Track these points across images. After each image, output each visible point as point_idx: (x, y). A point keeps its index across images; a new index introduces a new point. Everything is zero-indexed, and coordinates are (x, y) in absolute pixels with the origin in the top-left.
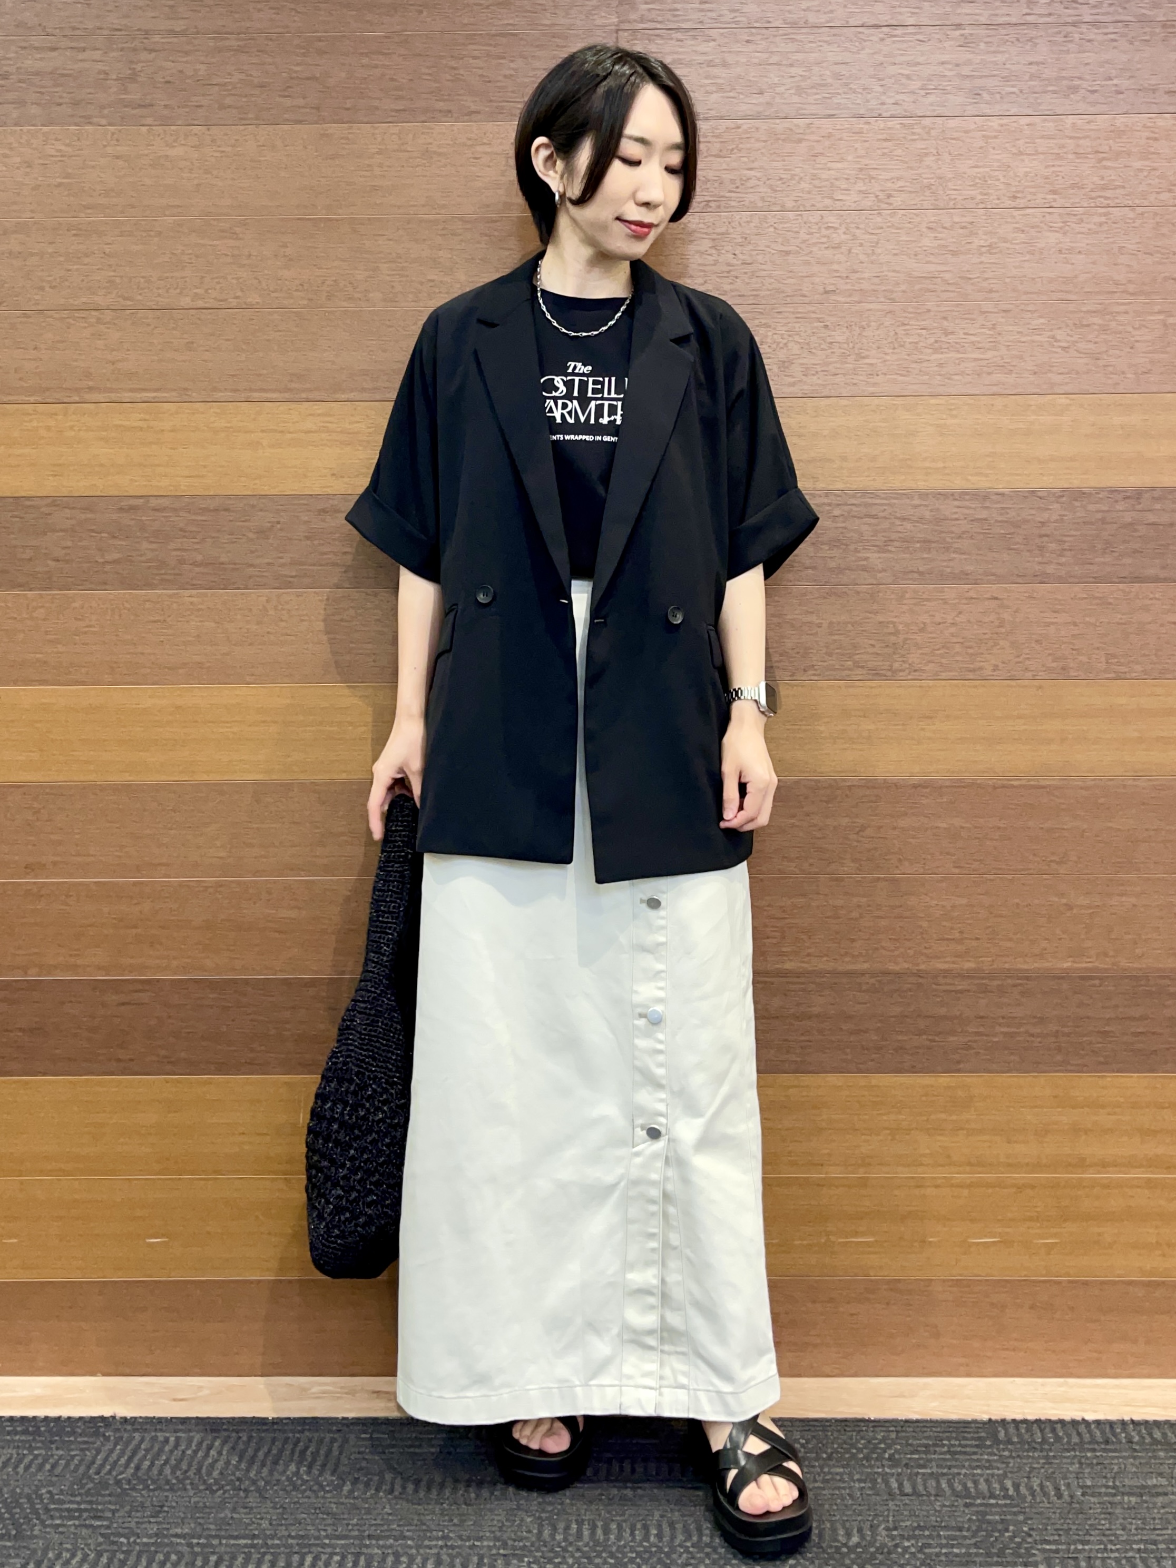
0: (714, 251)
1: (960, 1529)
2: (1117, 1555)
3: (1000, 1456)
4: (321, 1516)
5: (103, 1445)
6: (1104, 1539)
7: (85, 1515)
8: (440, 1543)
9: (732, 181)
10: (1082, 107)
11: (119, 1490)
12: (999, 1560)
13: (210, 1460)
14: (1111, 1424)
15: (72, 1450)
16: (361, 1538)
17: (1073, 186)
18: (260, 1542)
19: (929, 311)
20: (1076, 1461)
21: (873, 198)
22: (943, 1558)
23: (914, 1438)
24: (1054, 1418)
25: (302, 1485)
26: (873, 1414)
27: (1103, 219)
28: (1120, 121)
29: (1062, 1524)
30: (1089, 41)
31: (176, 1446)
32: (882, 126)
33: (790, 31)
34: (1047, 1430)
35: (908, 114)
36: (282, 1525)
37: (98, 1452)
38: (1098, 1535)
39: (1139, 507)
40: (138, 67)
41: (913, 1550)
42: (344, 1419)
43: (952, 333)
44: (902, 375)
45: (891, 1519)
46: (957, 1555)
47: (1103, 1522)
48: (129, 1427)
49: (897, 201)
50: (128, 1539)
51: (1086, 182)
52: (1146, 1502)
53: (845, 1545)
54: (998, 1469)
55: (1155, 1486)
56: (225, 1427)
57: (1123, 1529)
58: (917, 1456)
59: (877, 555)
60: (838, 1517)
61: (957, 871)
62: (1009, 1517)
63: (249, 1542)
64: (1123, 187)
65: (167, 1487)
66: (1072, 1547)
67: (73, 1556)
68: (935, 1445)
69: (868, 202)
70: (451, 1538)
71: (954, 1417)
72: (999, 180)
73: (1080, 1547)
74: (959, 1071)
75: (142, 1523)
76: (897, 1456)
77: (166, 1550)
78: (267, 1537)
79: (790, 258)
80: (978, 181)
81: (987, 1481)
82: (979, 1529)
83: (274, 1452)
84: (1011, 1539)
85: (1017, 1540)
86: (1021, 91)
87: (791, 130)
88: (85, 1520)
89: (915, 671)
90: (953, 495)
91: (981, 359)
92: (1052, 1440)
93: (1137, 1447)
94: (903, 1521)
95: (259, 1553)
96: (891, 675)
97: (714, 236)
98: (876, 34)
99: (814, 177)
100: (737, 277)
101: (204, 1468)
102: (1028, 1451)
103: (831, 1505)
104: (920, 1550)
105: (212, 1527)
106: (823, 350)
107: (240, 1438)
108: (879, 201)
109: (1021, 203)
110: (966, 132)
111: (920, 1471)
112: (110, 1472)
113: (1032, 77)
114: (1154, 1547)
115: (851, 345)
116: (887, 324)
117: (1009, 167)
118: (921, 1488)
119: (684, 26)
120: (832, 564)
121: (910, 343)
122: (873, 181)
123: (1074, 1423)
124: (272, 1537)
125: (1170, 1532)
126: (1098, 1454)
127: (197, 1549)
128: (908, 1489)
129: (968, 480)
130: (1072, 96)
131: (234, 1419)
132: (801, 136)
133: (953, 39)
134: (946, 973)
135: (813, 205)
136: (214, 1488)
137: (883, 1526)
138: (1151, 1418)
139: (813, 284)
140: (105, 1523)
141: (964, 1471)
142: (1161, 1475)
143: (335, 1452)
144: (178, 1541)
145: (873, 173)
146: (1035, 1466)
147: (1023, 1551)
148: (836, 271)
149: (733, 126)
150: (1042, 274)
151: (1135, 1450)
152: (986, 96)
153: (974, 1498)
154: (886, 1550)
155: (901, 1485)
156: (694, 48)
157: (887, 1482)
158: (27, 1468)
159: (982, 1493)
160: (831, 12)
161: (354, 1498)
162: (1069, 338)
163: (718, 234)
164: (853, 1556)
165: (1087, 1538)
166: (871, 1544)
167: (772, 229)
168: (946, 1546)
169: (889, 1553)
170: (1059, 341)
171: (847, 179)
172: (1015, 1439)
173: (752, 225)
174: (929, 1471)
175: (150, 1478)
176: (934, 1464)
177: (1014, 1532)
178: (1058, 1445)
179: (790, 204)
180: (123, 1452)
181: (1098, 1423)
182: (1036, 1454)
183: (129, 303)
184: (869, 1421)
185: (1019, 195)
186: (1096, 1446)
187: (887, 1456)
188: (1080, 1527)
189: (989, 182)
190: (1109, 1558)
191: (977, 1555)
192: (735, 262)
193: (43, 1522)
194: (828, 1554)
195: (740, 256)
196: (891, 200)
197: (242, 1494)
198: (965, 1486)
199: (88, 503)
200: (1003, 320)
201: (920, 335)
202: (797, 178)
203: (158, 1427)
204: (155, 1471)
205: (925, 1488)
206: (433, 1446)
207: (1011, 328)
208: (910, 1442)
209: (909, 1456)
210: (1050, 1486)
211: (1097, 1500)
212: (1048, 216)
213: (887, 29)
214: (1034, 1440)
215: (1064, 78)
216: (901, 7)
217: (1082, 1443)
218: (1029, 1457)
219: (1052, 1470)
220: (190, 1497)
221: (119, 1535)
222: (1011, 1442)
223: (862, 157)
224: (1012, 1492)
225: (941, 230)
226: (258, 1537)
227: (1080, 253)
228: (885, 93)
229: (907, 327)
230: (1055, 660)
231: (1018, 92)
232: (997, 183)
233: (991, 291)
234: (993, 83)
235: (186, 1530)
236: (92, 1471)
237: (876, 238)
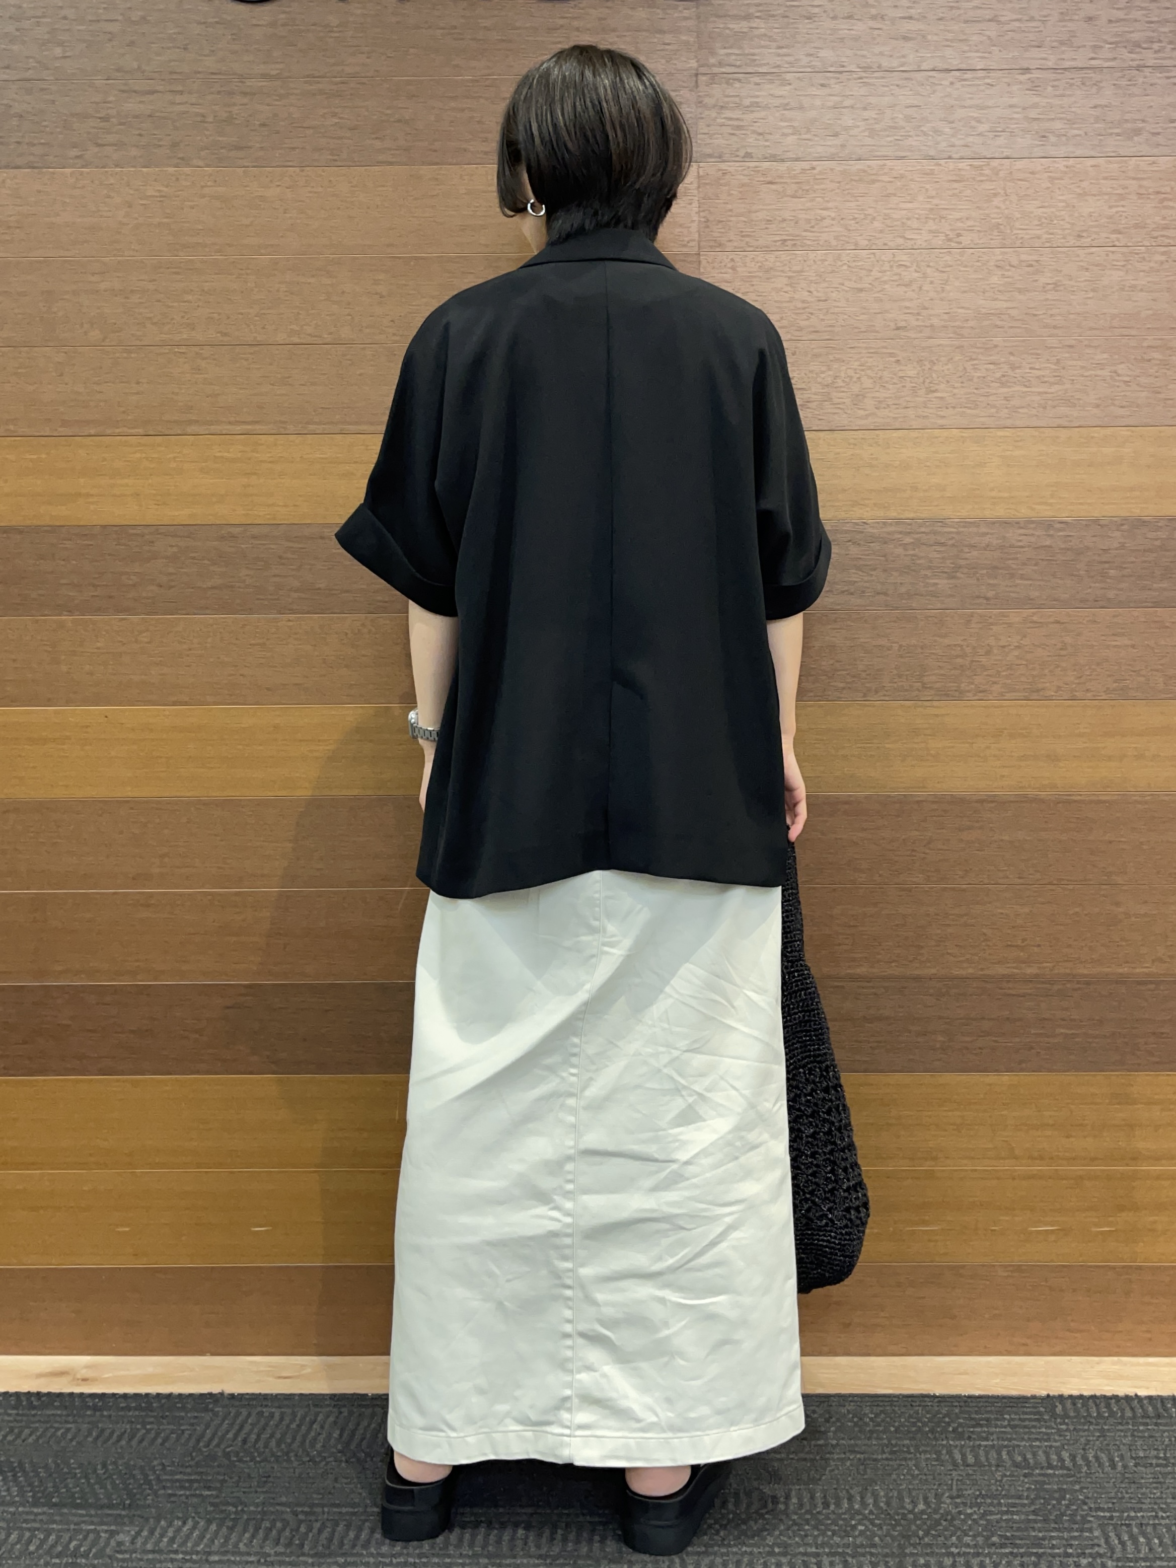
0: (789, 288)
1: (1020, 1497)
2: (1167, 1521)
3: (1058, 1429)
5: (212, 1420)
6: (1156, 1507)
7: (196, 1485)
9: (808, 221)
10: (1144, 149)
11: (227, 1462)
12: (1056, 1526)
13: (313, 1434)
14: (1162, 1399)
15: (182, 1425)
17: (1136, 226)
18: (361, 1509)
20: (1129, 1434)
21: (942, 237)
22: (1004, 1524)
23: (976, 1413)
24: (1109, 1394)
26: (939, 1390)
27: (1163, 258)
29: (1116, 1493)
30: (1152, 84)
31: (281, 1421)
32: (951, 168)
33: (864, 75)
34: (1103, 1405)
35: (977, 156)
37: (208, 1426)
38: (1150, 1503)
40: (235, 110)
41: (975, 1517)
43: (1019, 367)
44: (970, 408)
45: (954, 1487)
46: (1015, 1522)
47: (1154, 1491)
48: (237, 1403)
49: (966, 240)
50: (236, 1507)
51: (1148, 221)
53: (911, 1512)
54: (1056, 1441)
56: (326, 1403)
58: (979, 1430)
59: (946, 581)
60: (904, 1487)
61: (1021, 881)
62: (1065, 1487)
63: (351, 1510)
65: (273, 1459)
66: (1126, 1514)
67: (184, 1523)
68: (997, 1419)
69: (939, 241)
71: (1014, 1393)
72: (1063, 220)
73: (1132, 1514)
74: (1022, 1070)
75: (250, 1493)
76: (960, 1429)
77: (272, 1517)
78: (367, 1506)
79: (863, 294)
80: (1044, 220)
81: (1045, 1452)
82: (1038, 1497)
84: (1067, 1506)
85: (1074, 1507)
86: (1086, 134)
87: (864, 171)
88: (195, 1490)
89: (981, 691)
90: (1018, 523)
91: (1046, 393)
92: (1107, 1415)
94: (966, 1490)
95: (360, 1520)
96: (960, 695)
97: (790, 274)
98: (946, 78)
99: (888, 217)
100: (812, 314)
101: (307, 1441)
102: (1084, 1424)
103: (898, 1475)
104: (982, 1517)
106: (895, 384)
107: (341, 1413)
108: (950, 240)
109: (1085, 242)
110: (1033, 173)
111: (983, 1443)
112: (218, 1445)
113: (1097, 119)
115: (921, 380)
116: (956, 359)
117: (1074, 207)
118: (983, 1459)
119: (761, 70)
120: (903, 590)
121: (979, 377)
122: (943, 220)
123: (1127, 1398)
126: (1150, 1427)
127: (301, 1517)
128: (971, 1459)
129: (1033, 509)
130: (1136, 138)
131: (335, 1395)
132: (873, 177)
133: (1020, 83)
134: (1008, 978)
135: (885, 244)
136: (317, 1460)
137: (947, 1494)
139: (885, 320)
140: (214, 1493)
141: (1023, 1443)
144: (283, 1509)
145: (944, 213)
146: (1091, 1438)
147: (1078, 1517)
148: (907, 308)
149: (808, 167)
150: (1105, 311)
152: (1053, 139)
153: (1033, 1468)
154: (949, 1517)
155: (964, 1456)
156: (771, 92)
157: (950, 1453)
158: (141, 1441)
159: (1041, 1463)
162: (1130, 373)
163: (794, 272)
164: (918, 1522)
166: (936, 1511)
167: (845, 267)
168: (1007, 1513)
169: (953, 1519)
170: (1122, 375)
171: (918, 219)
172: (1072, 1414)
173: (826, 263)
174: (990, 1443)
175: (257, 1451)
176: (995, 1436)
177: (1070, 1500)
178: (1112, 1420)
179: (863, 243)
180: (232, 1425)
181: (1150, 1398)
182: (1091, 1428)
183: (226, 339)
184: (935, 1397)
185: (1084, 234)
186: (1148, 1421)
187: (951, 1429)
188: (1132, 1496)
189: (1055, 222)
190: (1160, 1524)
191: (1035, 1521)
192: (810, 299)
193: (156, 1494)
194: (895, 1520)
195: (815, 293)
196: (960, 239)
197: (343, 1465)
198: (1025, 1459)
199: (189, 531)
200: (1067, 355)
201: (987, 370)
202: (870, 217)
203: (264, 1403)
204: (260, 1444)
205: (987, 1459)
207: (1074, 363)
208: (973, 1416)
209: (971, 1429)
210: (1104, 1457)
211: (1149, 1470)
212: (1110, 254)
213: (957, 73)
214: (1090, 1415)
215: (1127, 121)
216: (970, 51)
217: (1134, 1417)
218: (1085, 1431)
219: (1105, 1442)
220: (294, 1469)
221: (228, 1504)
222: (1068, 1417)
223: (932, 197)
224: (1068, 1462)
225: (1008, 268)
226: (358, 1505)
227: (1142, 290)
228: (953, 136)
229: (975, 362)
230: (1115, 682)
231: (1083, 134)
232: (1062, 223)
233: (1055, 327)
234: (1058, 125)
235: (291, 1500)
236: (201, 1444)
237: (945, 276)
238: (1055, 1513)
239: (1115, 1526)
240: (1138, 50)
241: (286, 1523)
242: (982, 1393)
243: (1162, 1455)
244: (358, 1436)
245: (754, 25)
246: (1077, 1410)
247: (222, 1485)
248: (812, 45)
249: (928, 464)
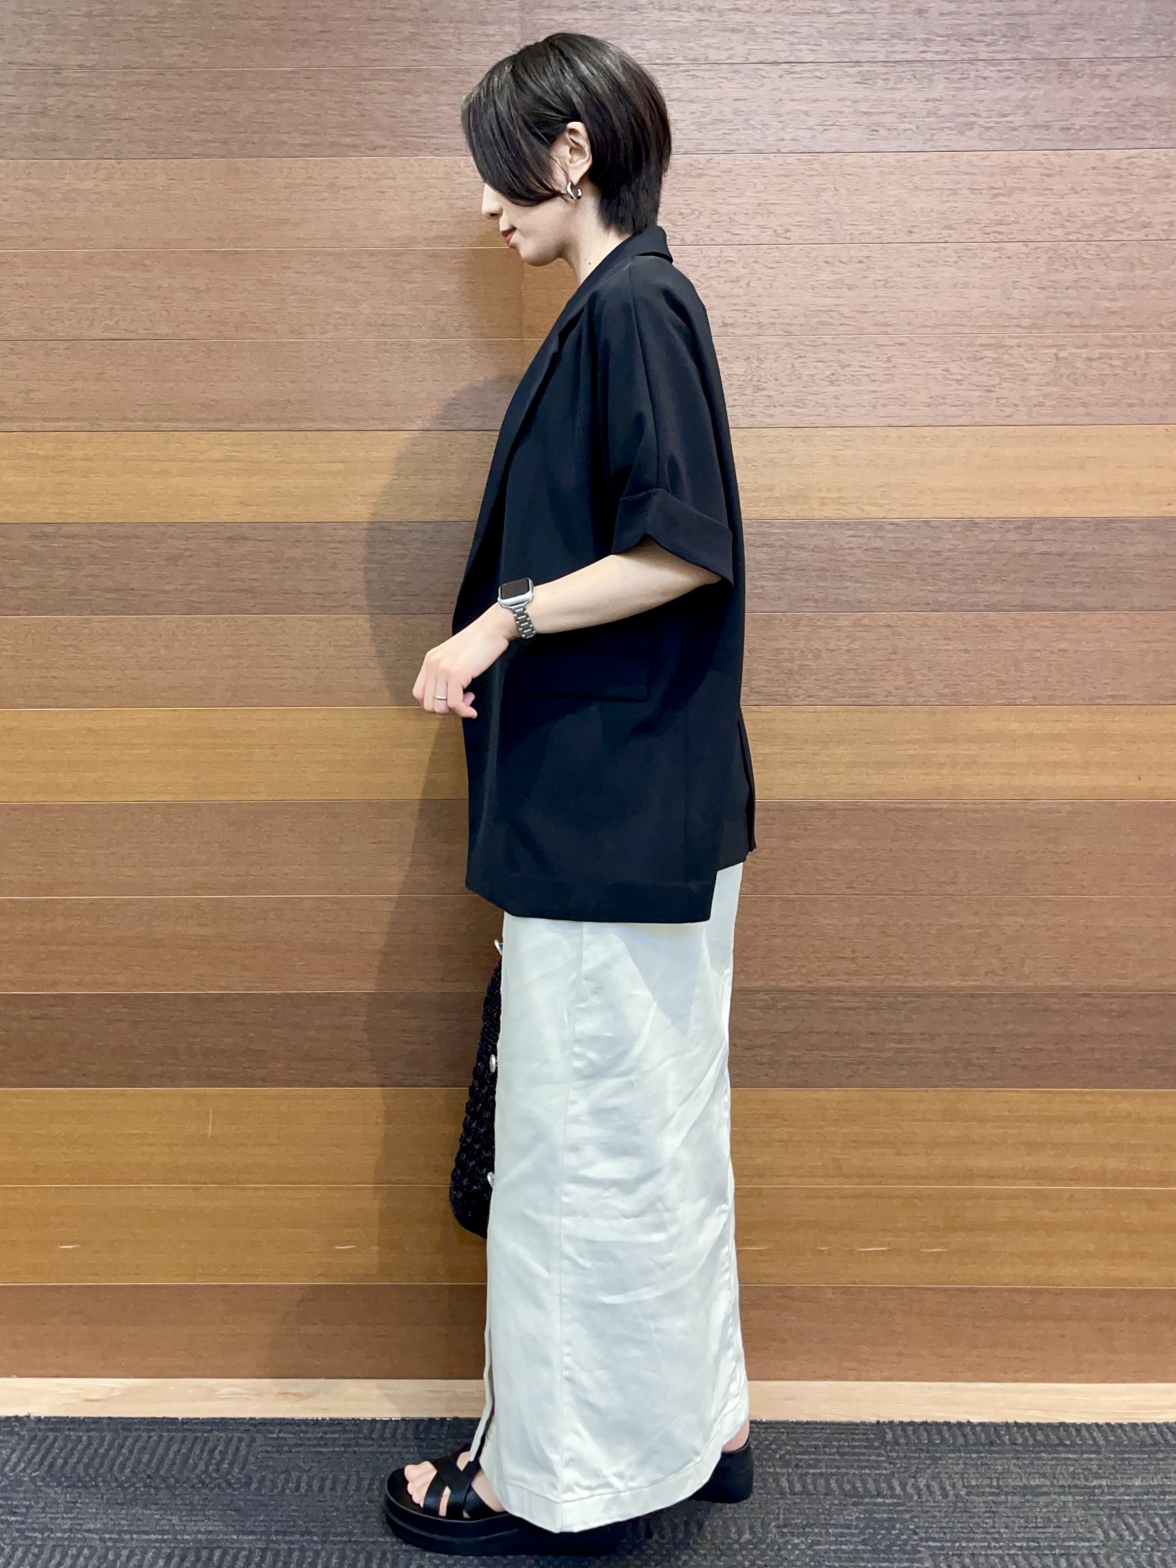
1: (849, 1527)
2: (1000, 1552)
3: (888, 1457)
4: (229, 1512)
5: (18, 1443)
6: (989, 1537)
8: (345, 1538)
10: (977, 144)
11: (33, 1487)
12: (886, 1556)
13: (121, 1459)
14: (996, 1426)
16: (267, 1533)
17: (968, 221)
18: (170, 1537)
19: (825, 344)
20: (961, 1462)
21: (770, 232)
23: (804, 1439)
24: (940, 1420)
25: (210, 1483)
27: (997, 254)
28: (1016, 158)
29: (947, 1523)
30: (985, 78)
31: (90, 1443)
32: (781, 162)
33: (692, 67)
34: (934, 1431)
35: (806, 150)
36: (191, 1521)
37: (13, 1451)
38: (982, 1533)
39: (1029, 537)
40: (50, 101)
41: (803, 1547)
42: (251, 1419)
43: (848, 366)
44: (798, 407)
45: (781, 1516)
46: (844, 1552)
47: (987, 1521)
48: (42, 1427)
49: (795, 236)
50: (42, 1534)
51: (980, 217)
52: (1028, 1501)
53: (737, 1542)
54: (886, 1469)
55: (1038, 1486)
56: (136, 1427)
57: (1007, 1527)
58: (807, 1457)
60: (730, 1515)
61: (851, 891)
62: (895, 1516)
63: (160, 1537)
64: (1017, 223)
65: (80, 1484)
66: (957, 1544)
68: (824, 1446)
69: (766, 237)
70: (355, 1534)
71: (843, 1419)
72: (894, 215)
73: (964, 1544)
74: (851, 1086)
75: (56, 1519)
76: (788, 1457)
77: (79, 1545)
78: (177, 1533)
80: (874, 216)
81: (875, 1480)
82: (867, 1527)
83: (184, 1451)
84: (898, 1536)
85: (904, 1537)
86: (917, 127)
87: (692, 165)
89: (810, 696)
90: (847, 524)
91: (876, 392)
92: (938, 1442)
93: (1020, 1449)
94: (793, 1519)
95: (169, 1547)
96: (787, 701)
98: (776, 71)
99: (715, 212)
101: (116, 1466)
102: (914, 1452)
104: (810, 1547)
105: (123, 1522)
107: (150, 1437)
109: (915, 238)
110: (863, 168)
111: (811, 1471)
112: (24, 1470)
113: (930, 114)
114: (1036, 1544)
115: (749, 377)
116: (784, 357)
117: (905, 202)
118: (811, 1487)
121: (808, 375)
122: (771, 215)
123: (960, 1425)
124: (183, 1532)
125: (1051, 1530)
126: (983, 1455)
127: (109, 1544)
128: (798, 1487)
129: (863, 510)
130: (967, 133)
131: (144, 1419)
132: (701, 171)
133: (850, 76)
134: (839, 991)
135: (713, 240)
136: (126, 1485)
137: (773, 1524)
138: (1033, 1421)
140: (20, 1518)
141: (852, 1471)
142: (1044, 1476)
143: (243, 1451)
144: (91, 1535)
145: (772, 208)
146: (921, 1466)
147: (908, 1548)
148: (735, 305)
150: (937, 308)
151: (1019, 1452)
152: (882, 132)
153: (862, 1497)
154: (776, 1547)
155: (791, 1483)
157: (777, 1481)
159: (870, 1492)
160: (731, 49)
161: (261, 1495)
162: (962, 372)
164: (744, 1552)
165: (972, 1535)
166: (762, 1541)
168: (836, 1543)
169: (779, 1550)
170: (954, 374)
171: (746, 214)
172: (902, 1441)
174: (819, 1471)
175: (64, 1475)
176: (823, 1464)
177: (900, 1529)
178: (944, 1447)
179: (689, 239)
180: (38, 1450)
181: (982, 1425)
182: (923, 1455)
183: (40, 334)
184: (761, 1423)
185: (915, 230)
186: (981, 1448)
187: (778, 1456)
188: (964, 1525)
189: (886, 217)
190: (992, 1555)
191: (865, 1552)
194: (721, 1551)
196: (788, 234)
197: (152, 1491)
198: (854, 1488)
200: (898, 353)
201: (816, 367)
203: (72, 1427)
204: (68, 1469)
205: (815, 1488)
206: (337, 1446)
207: (906, 361)
208: (801, 1443)
209: (799, 1457)
210: (935, 1486)
211: (981, 1499)
212: (942, 251)
213: (786, 66)
214: (920, 1442)
215: (959, 115)
216: (799, 44)
217: (967, 1444)
218: (915, 1458)
219: (937, 1470)
220: (102, 1494)
221: (34, 1530)
222: (898, 1444)
223: (761, 192)
224: (898, 1491)
225: (837, 264)
226: (168, 1532)
227: (974, 287)
228: (783, 129)
229: (804, 360)
230: (947, 687)
231: (914, 128)
232: (893, 218)
233: (886, 325)
234: (889, 119)
235: (99, 1526)
236: (7, 1469)
237: (772, 272)
238: (885, 1543)
239: (947, 1556)
240: (971, 43)
241: (93, 1549)
242: (810, 1419)
243: (995, 1483)
244: (167, 1462)
245: (579, 16)
246: (907, 1437)
247: (28, 1511)
248: (639, 37)
249: (756, 464)
